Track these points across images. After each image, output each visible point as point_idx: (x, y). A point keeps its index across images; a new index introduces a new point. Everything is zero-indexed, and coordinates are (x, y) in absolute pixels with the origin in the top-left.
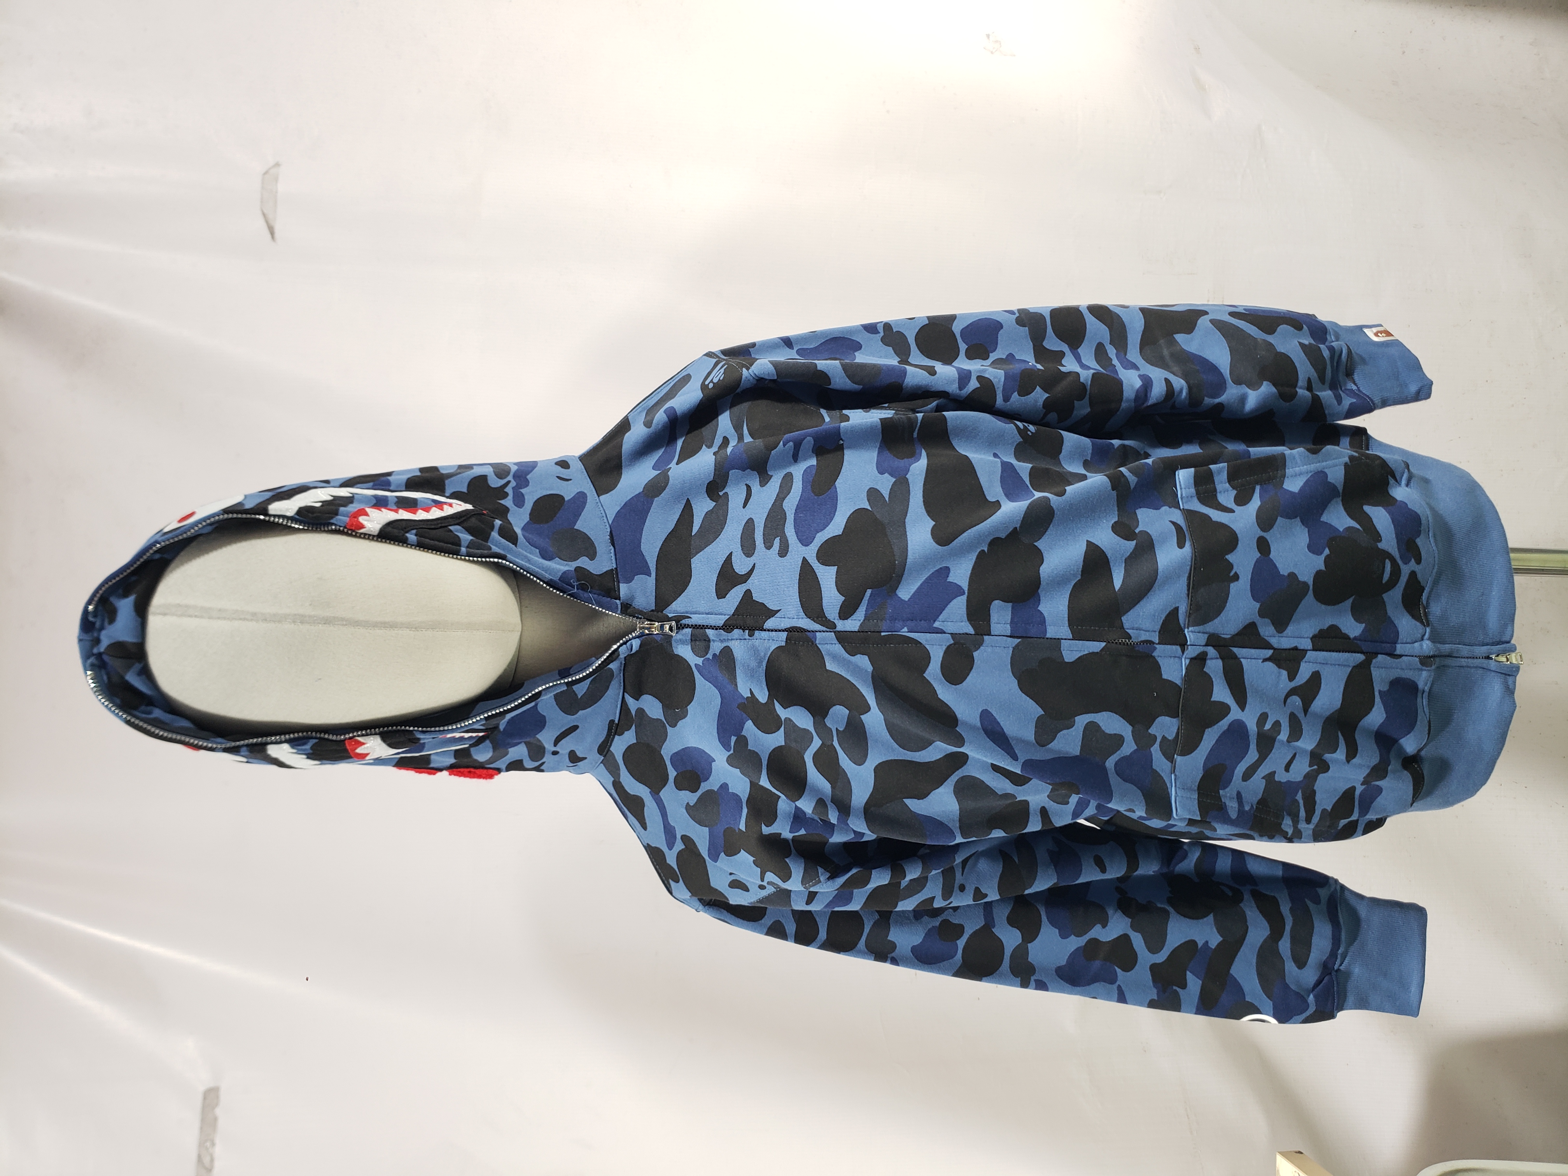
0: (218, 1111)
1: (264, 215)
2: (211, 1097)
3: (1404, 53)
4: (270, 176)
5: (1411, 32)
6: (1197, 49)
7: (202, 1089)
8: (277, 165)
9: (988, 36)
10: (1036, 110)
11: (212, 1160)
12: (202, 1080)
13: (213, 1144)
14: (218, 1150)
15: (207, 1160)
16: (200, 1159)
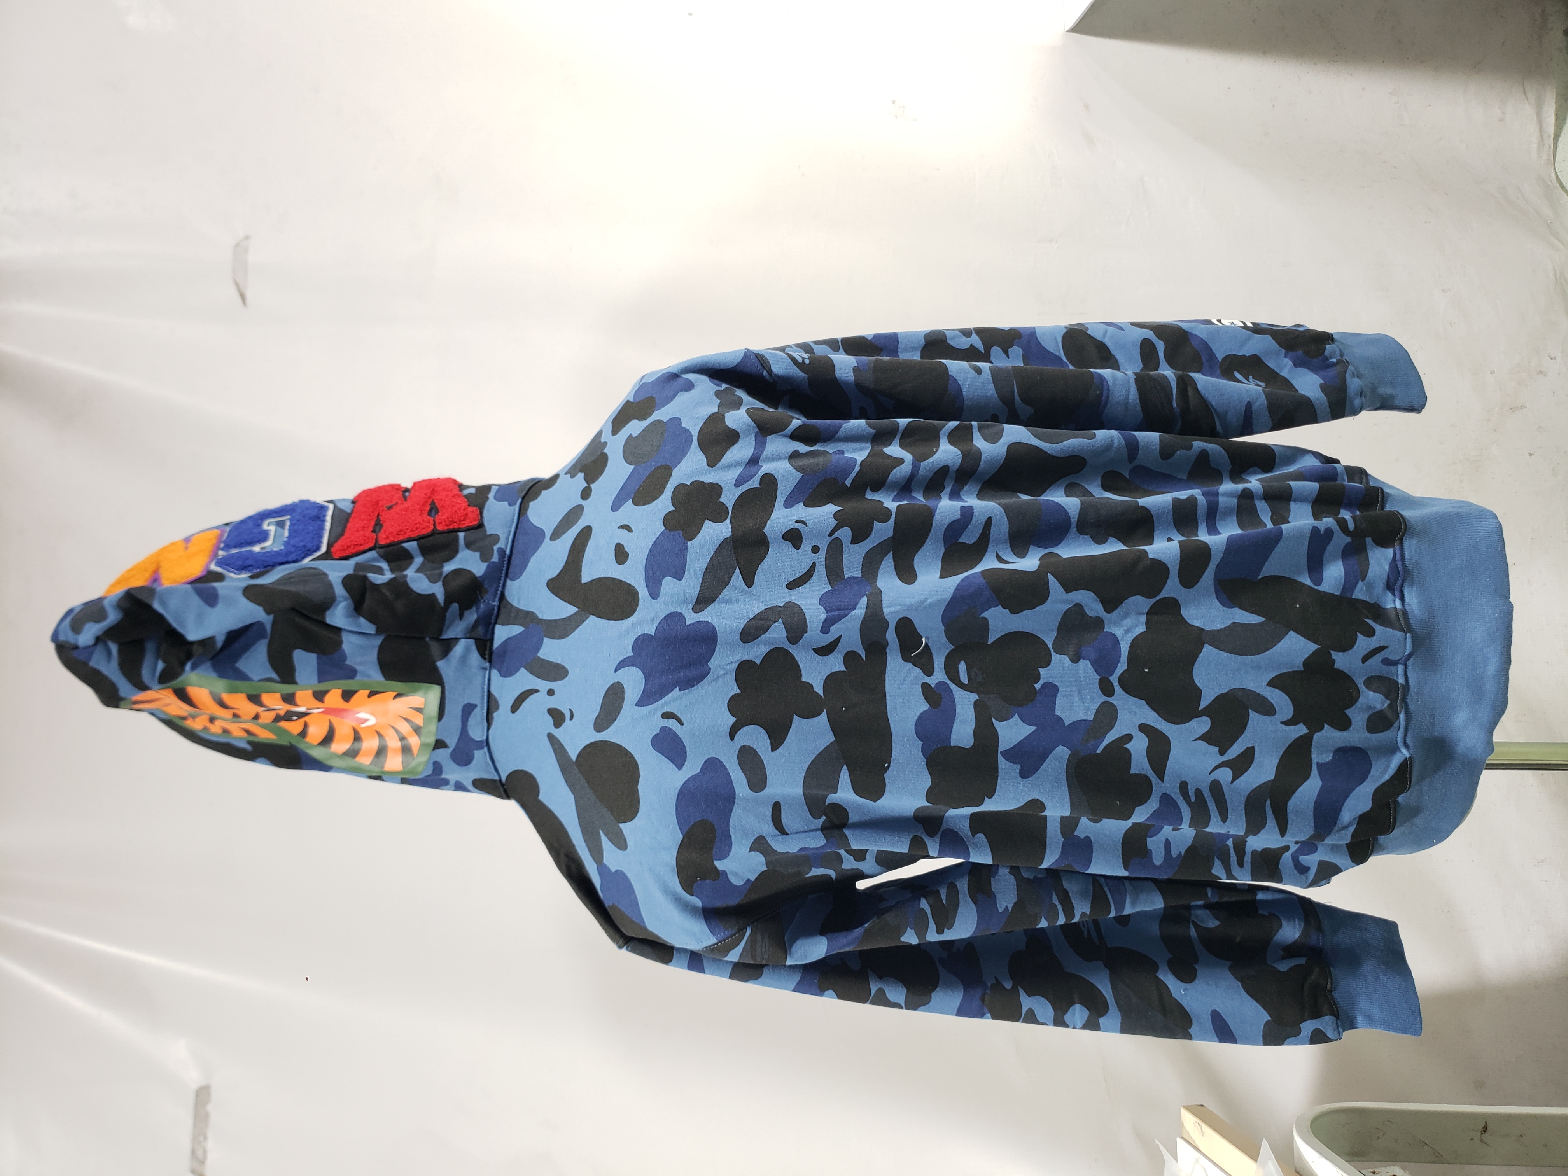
0: (210, 1108)
1: (237, 284)
2: (202, 1095)
3: (1274, 106)
4: (240, 248)
5: (1279, 88)
6: (1086, 107)
7: (194, 1086)
8: (247, 238)
9: (894, 102)
10: (938, 170)
11: (205, 1153)
12: (194, 1078)
13: (206, 1138)
14: (210, 1144)
15: (200, 1153)
16: (193, 1152)
